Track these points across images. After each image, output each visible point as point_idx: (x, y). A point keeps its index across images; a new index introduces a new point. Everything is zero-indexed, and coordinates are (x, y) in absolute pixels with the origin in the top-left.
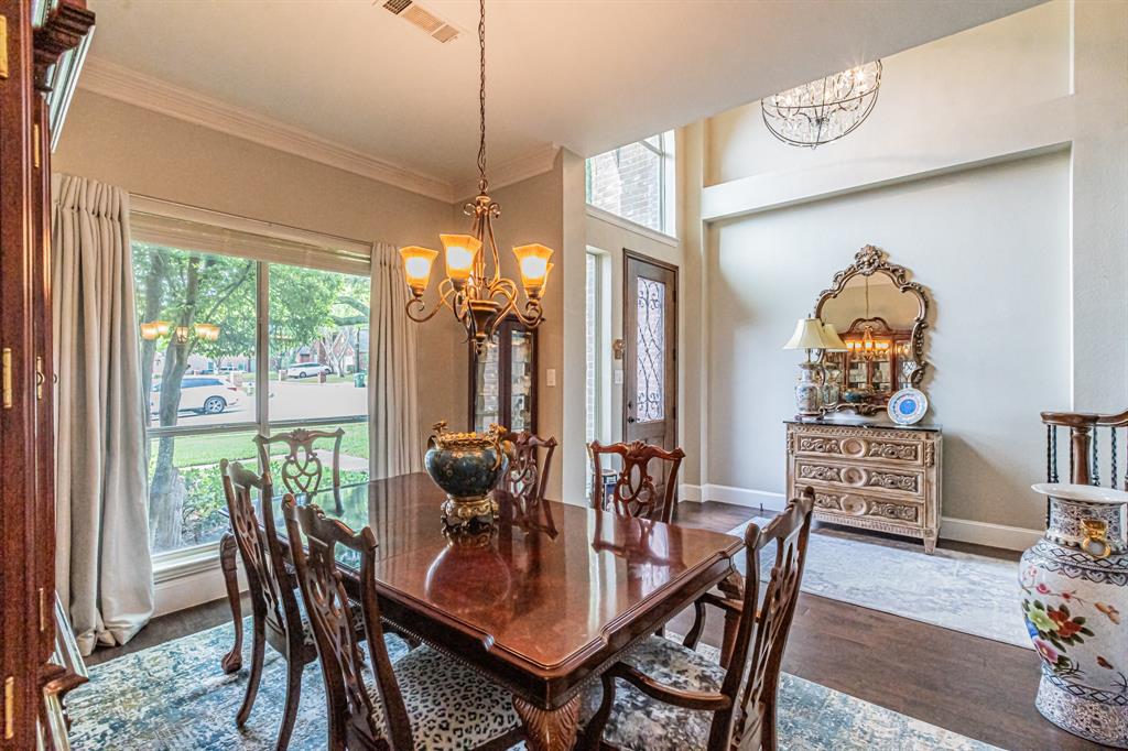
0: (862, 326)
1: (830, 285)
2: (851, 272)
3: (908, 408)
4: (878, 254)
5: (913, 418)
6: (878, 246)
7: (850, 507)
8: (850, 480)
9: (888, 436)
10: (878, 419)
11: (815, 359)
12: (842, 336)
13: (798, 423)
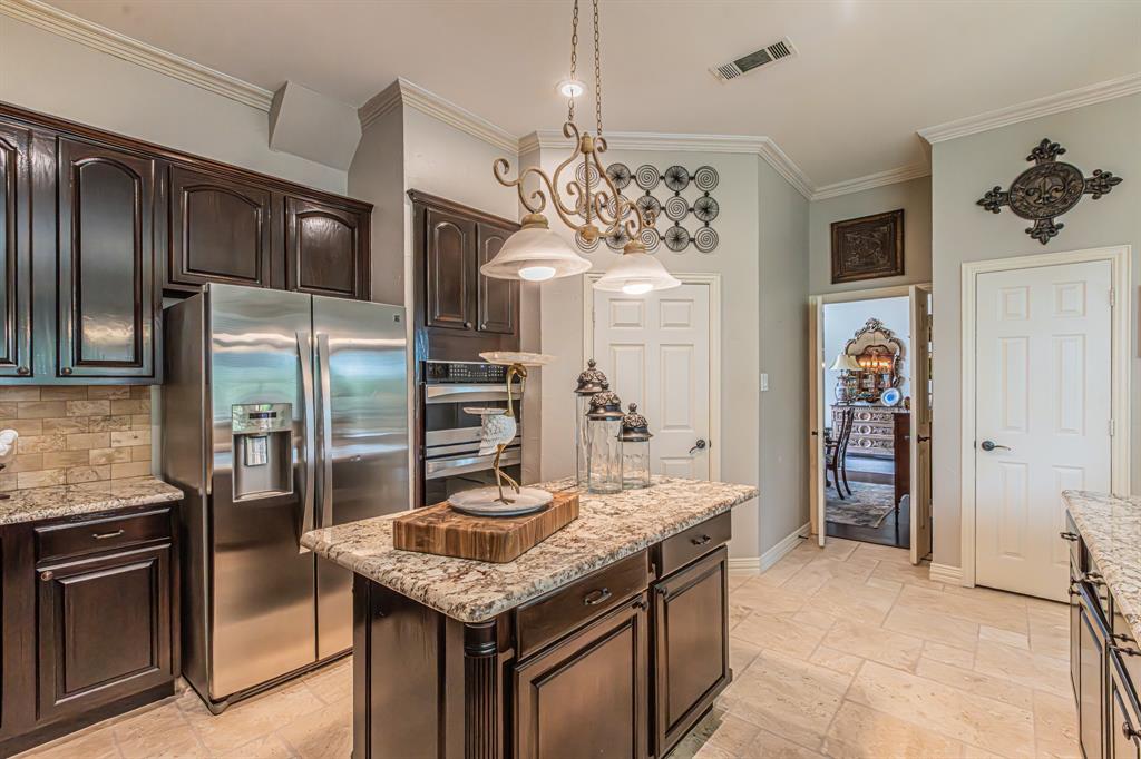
0: (870, 350)
1: (853, 337)
2: (864, 331)
3: (891, 398)
4: (877, 323)
5: (893, 403)
6: (877, 318)
7: (863, 444)
8: (863, 432)
9: (881, 410)
10: (877, 404)
11: (845, 374)
12: (858, 357)
13: (836, 405)
